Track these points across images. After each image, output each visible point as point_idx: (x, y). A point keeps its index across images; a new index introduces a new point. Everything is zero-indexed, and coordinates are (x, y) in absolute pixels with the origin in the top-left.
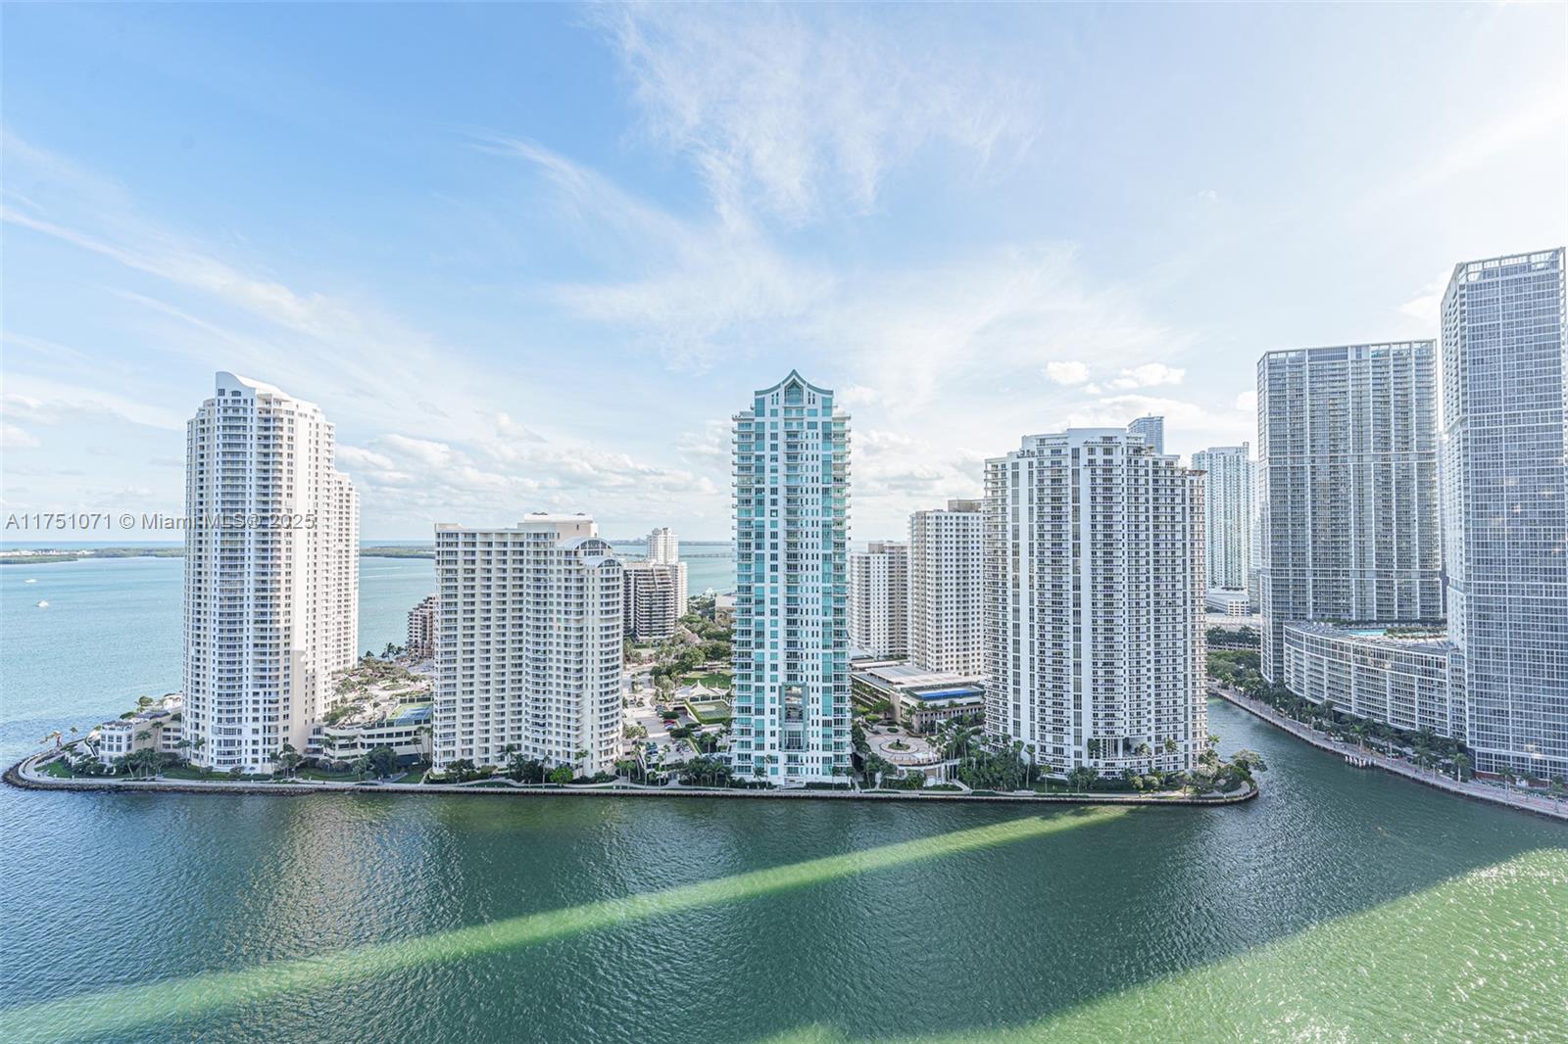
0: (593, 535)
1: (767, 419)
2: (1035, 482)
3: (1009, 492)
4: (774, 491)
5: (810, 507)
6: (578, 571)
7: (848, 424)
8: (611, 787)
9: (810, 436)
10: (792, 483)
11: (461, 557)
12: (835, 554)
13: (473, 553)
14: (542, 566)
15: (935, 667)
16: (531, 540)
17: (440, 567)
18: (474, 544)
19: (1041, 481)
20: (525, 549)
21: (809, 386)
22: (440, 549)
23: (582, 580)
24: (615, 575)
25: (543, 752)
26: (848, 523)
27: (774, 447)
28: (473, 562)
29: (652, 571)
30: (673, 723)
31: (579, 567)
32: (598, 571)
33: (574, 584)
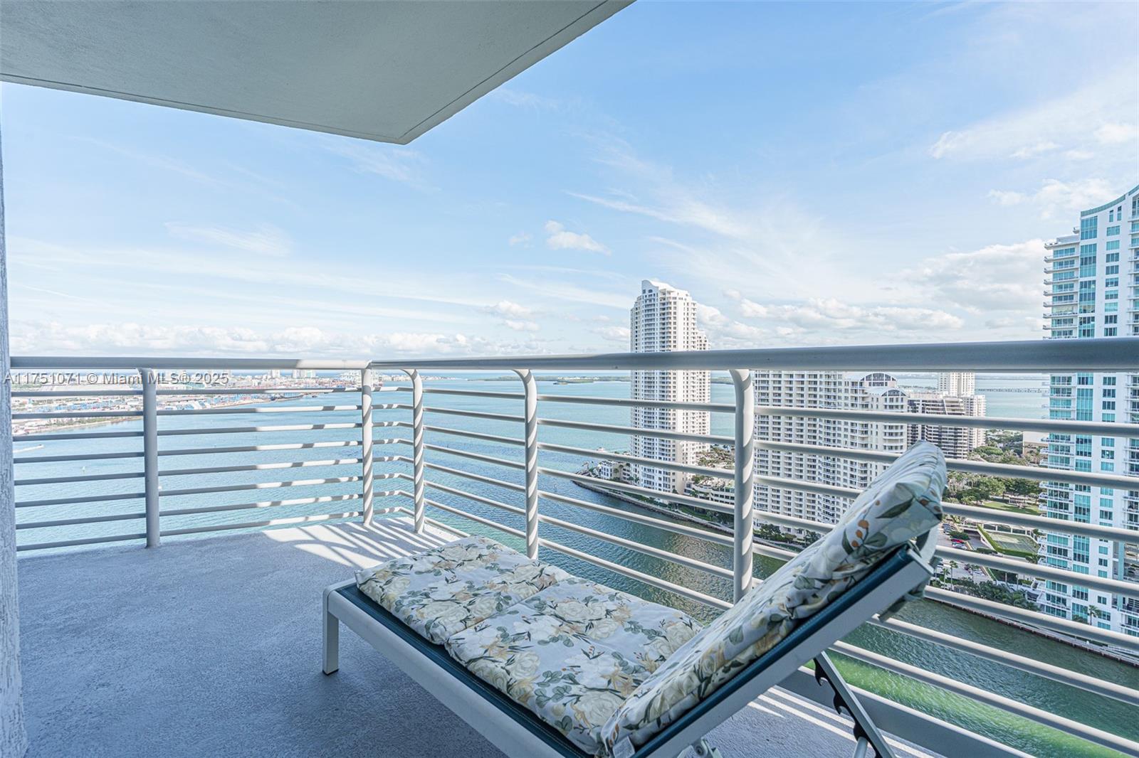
1: (1101, 240)
4: (1111, 319)
6: (863, 398)
11: (771, 385)
13: (780, 382)
17: (757, 391)
22: (758, 379)
23: (867, 406)
27: (1112, 270)
28: (780, 388)
29: (942, 401)
30: (963, 543)
31: (865, 395)
32: (882, 400)
33: (859, 408)
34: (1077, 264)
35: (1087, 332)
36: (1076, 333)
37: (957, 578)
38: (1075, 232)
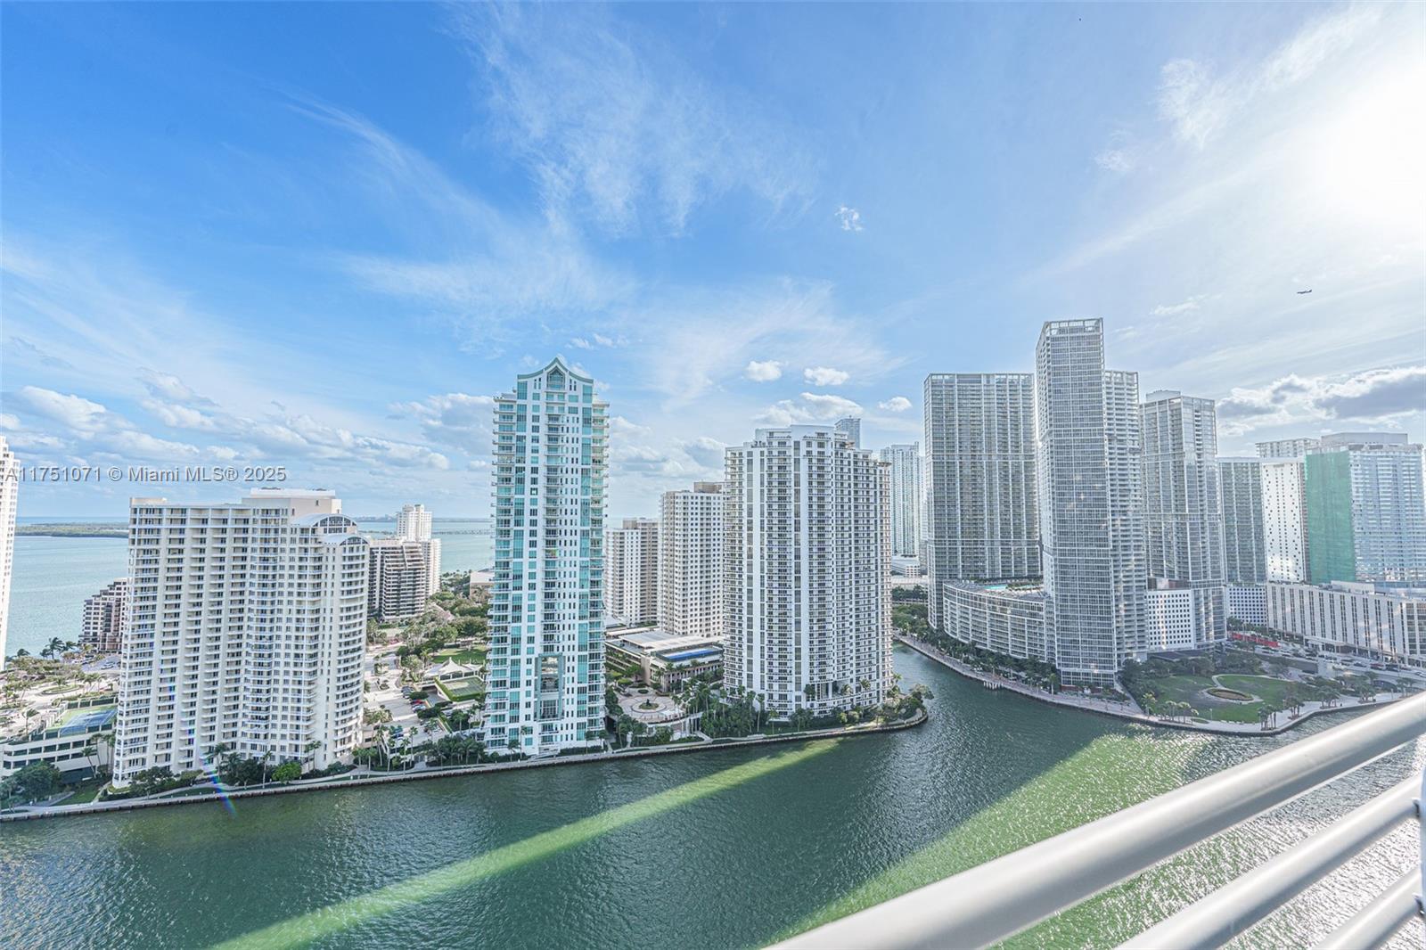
0: (334, 512)
1: (529, 402)
2: (766, 468)
3: (745, 476)
4: (535, 470)
5: (569, 486)
6: (316, 549)
7: (606, 411)
8: (348, 778)
9: (571, 420)
10: (553, 463)
11: (164, 536)
12: (592, 530)
14: (272, 545)
15: (681, 631)
16: (259, 517)
17: (135, 547)
18: (183, 521)
19: (770, 468)
20: (250, 526)
21: (571, 374)
22: (137, 526)
23: (320, 559)
24: (361, 553)
25: (264, 748)
26: (605, 501)
27: (536, 429)
28: (181, 541)
29: (402, 548)
30: (421, 703)
31: (318, 546)
32: (340, 550)
33: (310, 563)
34: (515, 420)
35: (521, 481)
36: (513, 481)
37: (416, 745)
38: (514, 391)
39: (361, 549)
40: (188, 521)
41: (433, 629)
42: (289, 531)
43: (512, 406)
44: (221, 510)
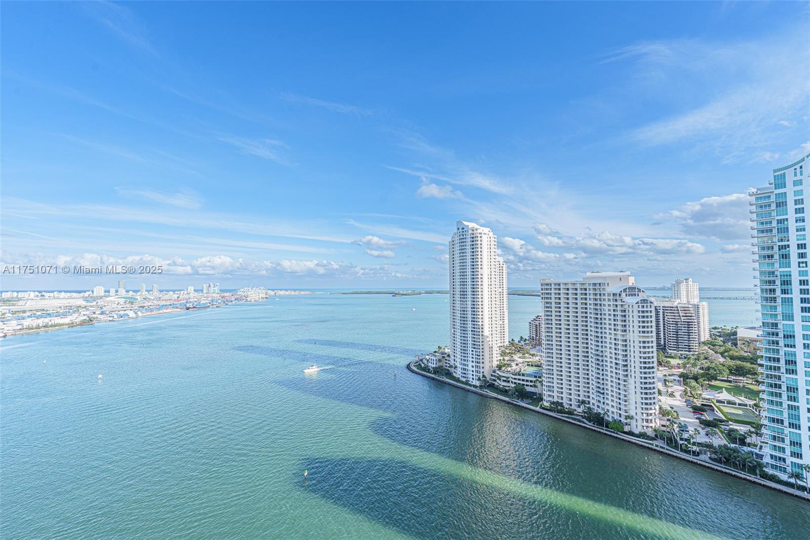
0: (630, 284)
4: (802, 246)
6: (622, 305)
8: (653, 445)
11: (553, 296)
13: (559, 294)
14: (599, 302)
16: (591, 287)
17: (543, 301)
18: (560, 289)
20: (588, 292)
22: (543, 292)
23: (625, 311)
24: (649, 309)
25: (603, 409)
27: (800, 210)
28: (560, 299)
29: (677, 307)
30: (702, 414)
31: (623, 303)
32: (636, 306)
33: (619, 313)
34: (773, 207)
35: (785, 256)
36: (776, 257)
37: (700, 442)
38: (770, 184)
39: (649, 306)
40: (561, 289)
41: (706, 365)
42: (607, 295)
43: (769, 197)
44: (574, 284)
